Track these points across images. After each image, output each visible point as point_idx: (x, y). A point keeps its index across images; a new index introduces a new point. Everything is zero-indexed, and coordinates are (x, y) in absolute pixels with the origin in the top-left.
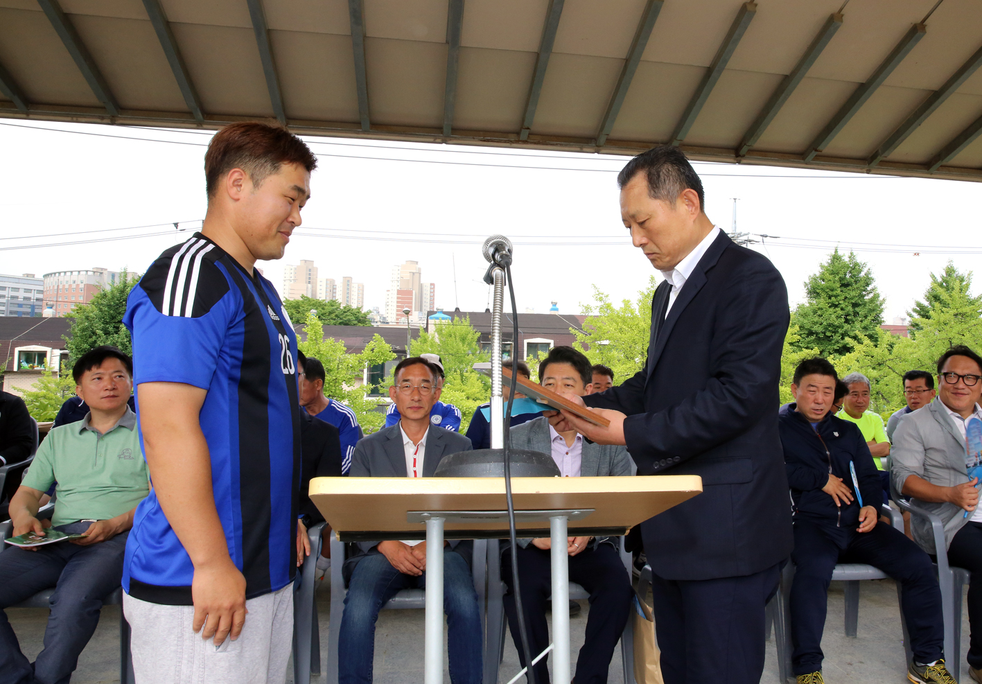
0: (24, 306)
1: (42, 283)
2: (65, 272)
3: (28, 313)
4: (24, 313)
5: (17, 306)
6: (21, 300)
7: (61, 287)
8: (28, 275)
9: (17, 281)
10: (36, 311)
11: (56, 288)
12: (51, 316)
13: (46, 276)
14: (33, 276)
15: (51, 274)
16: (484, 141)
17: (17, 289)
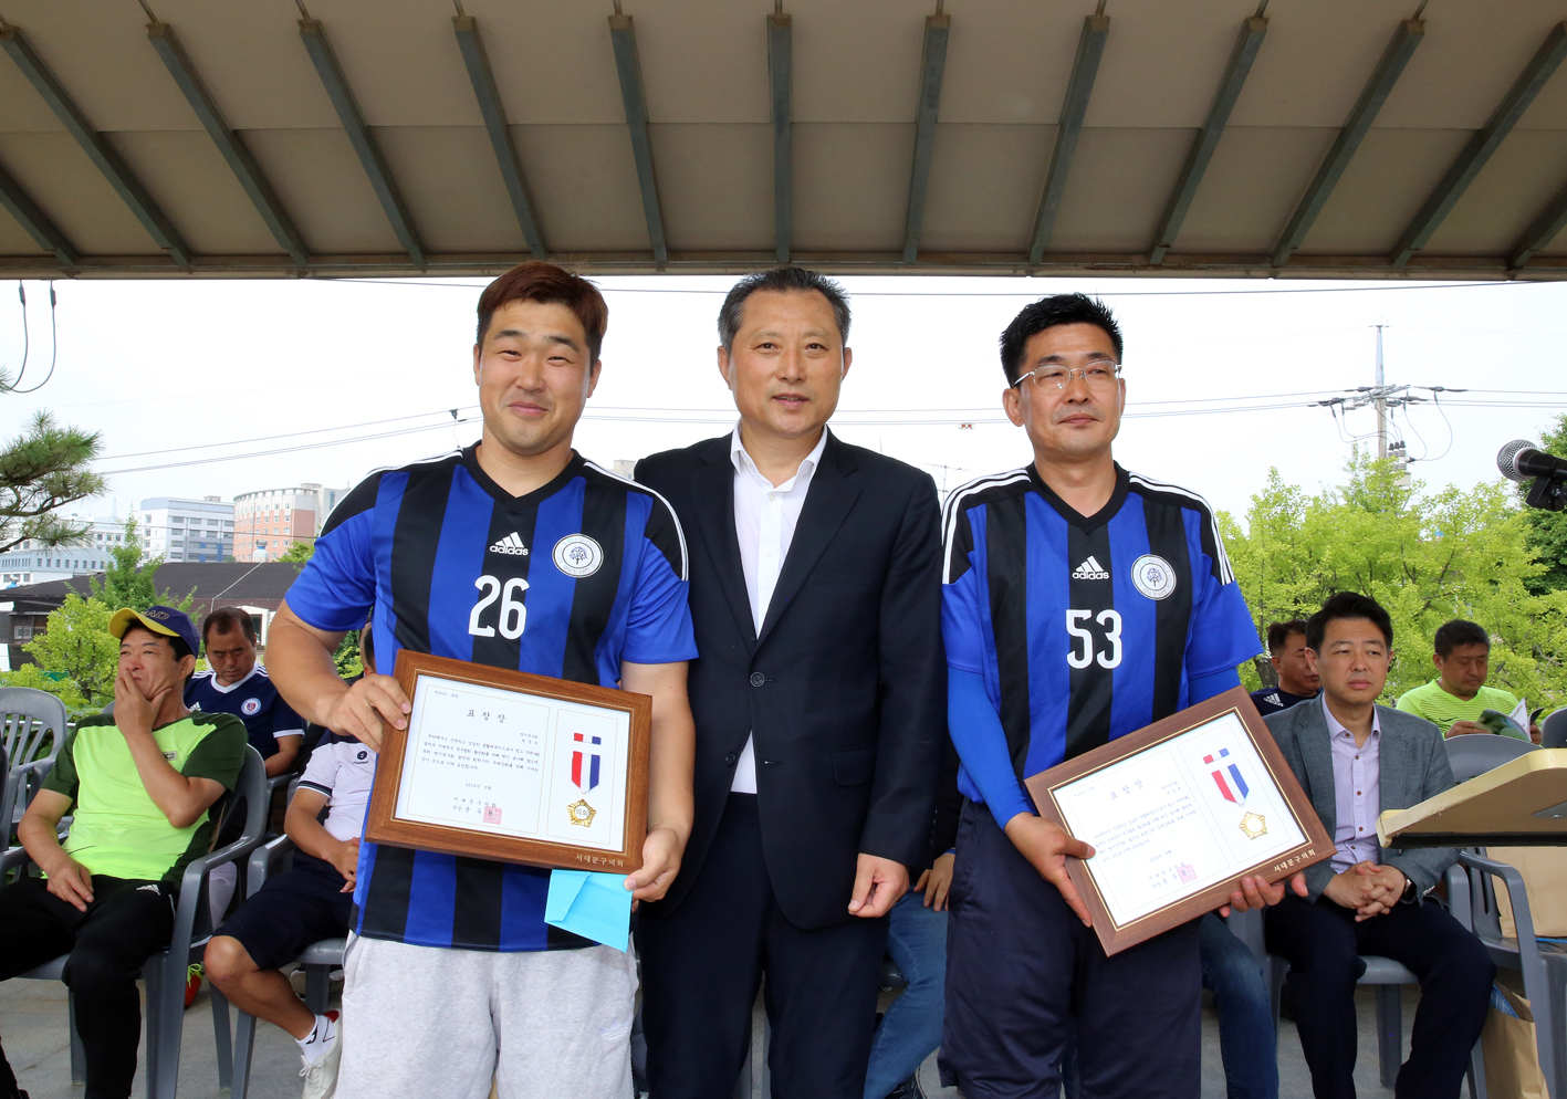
0: (208, 546)
1: (230, 510)
2: (264, 492)
3: (213, 557)
4: (208, 557)
5: (198, 545)
6: (203, 535)
7: (258, 515)
8: (211, 498)
9: (198, 507)
10: (225, 552)
11: (252, 516)
12: (263, 561)
13: (237, 498)
14: (219, 499)
15: (245, 496)
17: (213, 522)
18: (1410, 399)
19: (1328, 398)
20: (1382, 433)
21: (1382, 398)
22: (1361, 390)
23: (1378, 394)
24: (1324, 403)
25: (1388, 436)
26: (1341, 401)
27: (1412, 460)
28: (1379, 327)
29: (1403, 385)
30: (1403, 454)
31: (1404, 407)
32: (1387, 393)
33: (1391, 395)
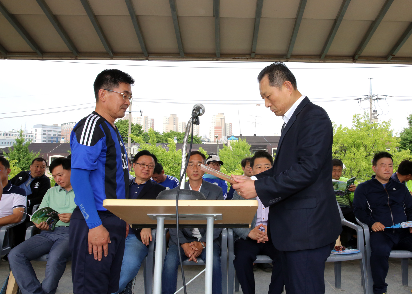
0: (54, 138)
1: (60, 128)
2: (70, 123)
3: (55, 141)
4: (54, 141)
5: (51, 138)
6: (52, 136)
7: (68, 129)
8: (55, 125)
9: (50, 127)
10: (59, 140)
11: (66, 130)
12: (64, 142)
13: (62, 125)
14: (57, 125)
15: (64, 124)
16: (235, 59)
17: (50, 131)
18: (379, 98)
19: (357, 98)
20: (371, 107)
21: (371, 98)
22: (365, 96)
23: (370, 97)
24: (356, 99)
25: (373, 108)
26: (360, 99)
27: (379, 115)
28: (371, 79)
29: (376, 95)
30: (376, 113)
31: (377, 101)
32: (372, 97)
33: (373, 97)
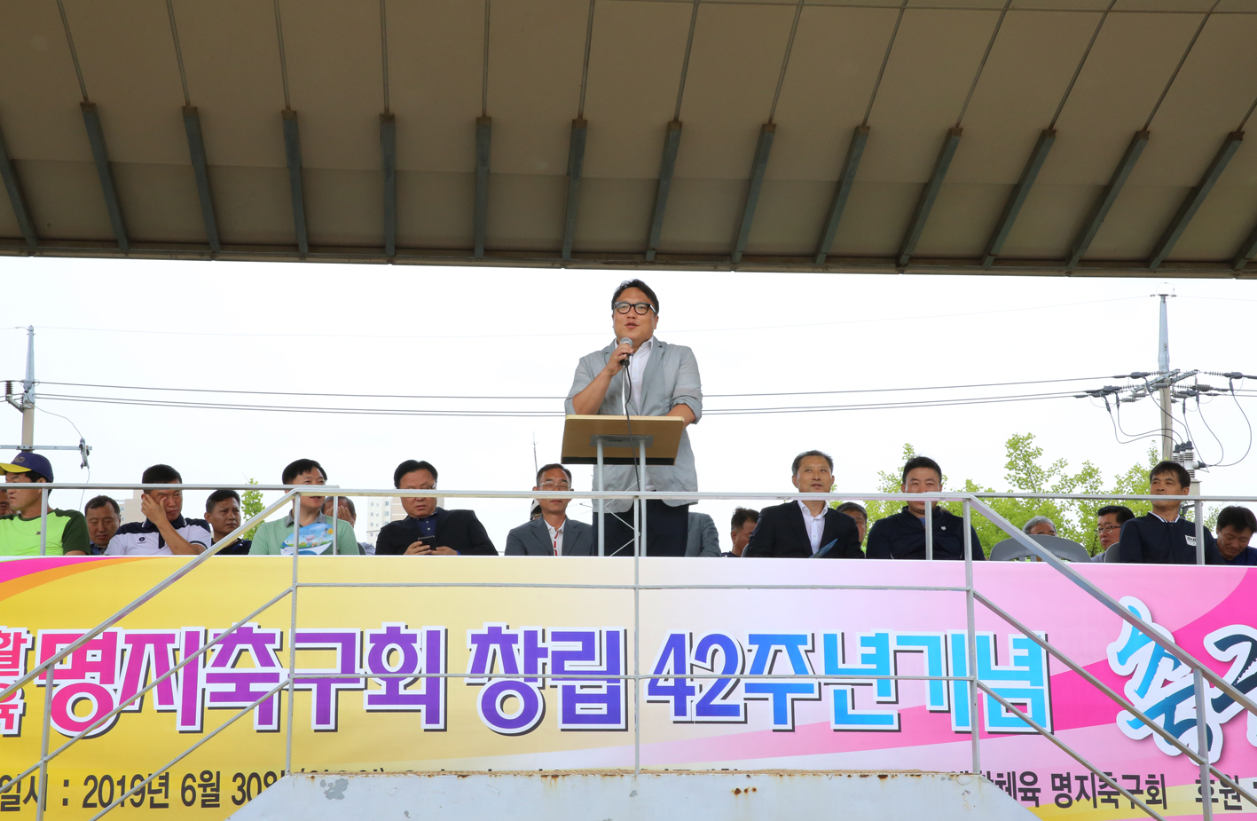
18: (1205, 389)
19: (1099, 386)
20: (1167, 431)
21: (1165, 385)
22: (1135, 376)
23: (1162, 381)
24: (1095, 393)
25: (1175, 436)
26: (1115, 390)
27: (1202, 465)
28: (1163, 296)
29: (1190, 370)
30: (1190, 457)
31: (1198, 400)
32: (1173, 382)
33: (1177, 384)
